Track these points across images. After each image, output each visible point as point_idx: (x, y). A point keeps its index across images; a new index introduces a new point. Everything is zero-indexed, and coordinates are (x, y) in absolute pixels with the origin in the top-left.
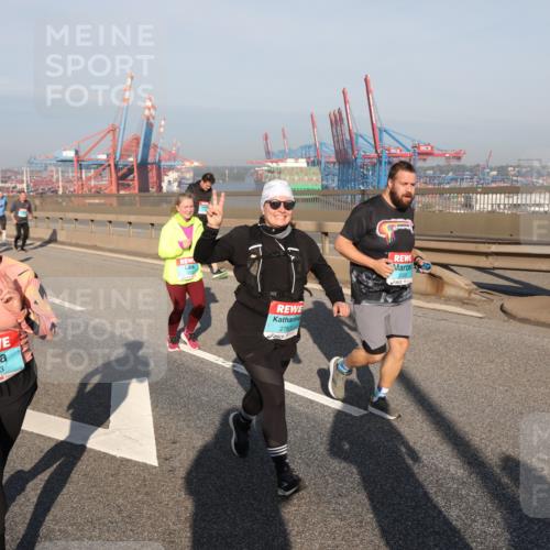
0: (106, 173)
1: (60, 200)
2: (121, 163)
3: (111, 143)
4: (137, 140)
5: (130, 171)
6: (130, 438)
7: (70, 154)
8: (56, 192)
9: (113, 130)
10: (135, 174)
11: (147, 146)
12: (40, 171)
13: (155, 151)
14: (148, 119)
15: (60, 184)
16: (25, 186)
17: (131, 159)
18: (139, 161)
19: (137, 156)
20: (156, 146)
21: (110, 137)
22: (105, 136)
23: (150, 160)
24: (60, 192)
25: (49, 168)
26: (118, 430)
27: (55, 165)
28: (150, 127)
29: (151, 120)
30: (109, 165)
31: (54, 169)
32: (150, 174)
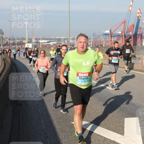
0: (121, 39)
1: (103, 49)
2: (127, 34)
3: (123, 27)
4: (134, 25)
5: (130, 38)
6: (133, 141)
7: (108, 32)
8: (102, 45)
9: (124, 22)
10: (132, 39)
11: (137, 28)
12: (97, 38)
13: (140, 30)
14: (138, 17)
15: (104, 43)
16: (91, 43)
17: (131, 33)
18: (134, 34)
19: (133, 32)
20: (141, 28)
21: (123, 24)
22: (121, 24)
23: (138, 33)
24: (104, 46)
25: (100, 37)
26: (128, 136)
27: (102, 36)
28: (139, 21)
29: (140, 18)
30: (122, 36)
31: (102, 37)
32: (138, 39)
